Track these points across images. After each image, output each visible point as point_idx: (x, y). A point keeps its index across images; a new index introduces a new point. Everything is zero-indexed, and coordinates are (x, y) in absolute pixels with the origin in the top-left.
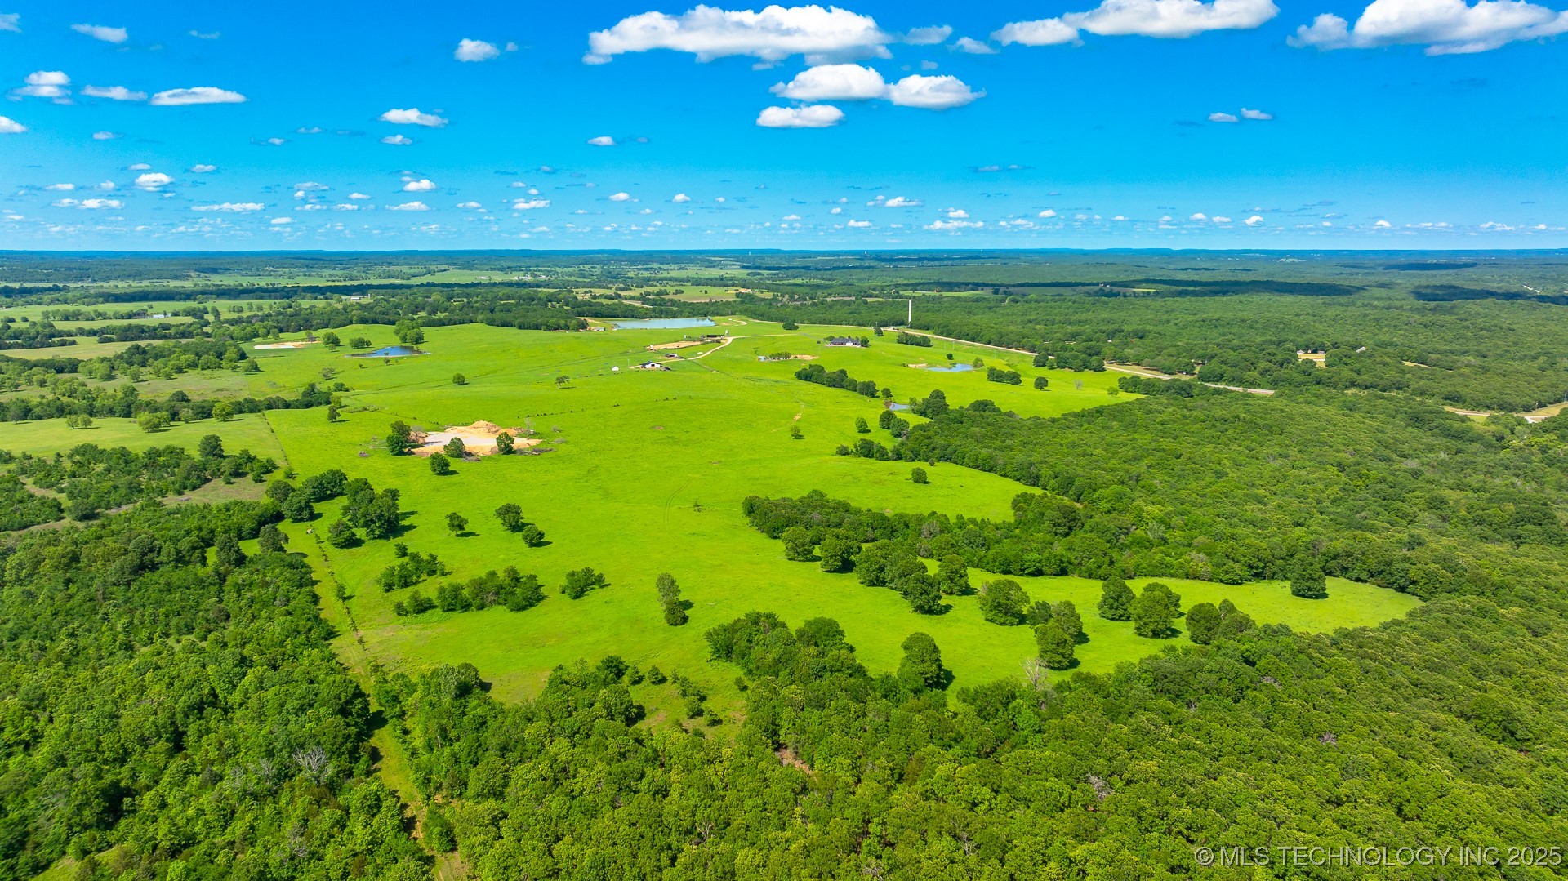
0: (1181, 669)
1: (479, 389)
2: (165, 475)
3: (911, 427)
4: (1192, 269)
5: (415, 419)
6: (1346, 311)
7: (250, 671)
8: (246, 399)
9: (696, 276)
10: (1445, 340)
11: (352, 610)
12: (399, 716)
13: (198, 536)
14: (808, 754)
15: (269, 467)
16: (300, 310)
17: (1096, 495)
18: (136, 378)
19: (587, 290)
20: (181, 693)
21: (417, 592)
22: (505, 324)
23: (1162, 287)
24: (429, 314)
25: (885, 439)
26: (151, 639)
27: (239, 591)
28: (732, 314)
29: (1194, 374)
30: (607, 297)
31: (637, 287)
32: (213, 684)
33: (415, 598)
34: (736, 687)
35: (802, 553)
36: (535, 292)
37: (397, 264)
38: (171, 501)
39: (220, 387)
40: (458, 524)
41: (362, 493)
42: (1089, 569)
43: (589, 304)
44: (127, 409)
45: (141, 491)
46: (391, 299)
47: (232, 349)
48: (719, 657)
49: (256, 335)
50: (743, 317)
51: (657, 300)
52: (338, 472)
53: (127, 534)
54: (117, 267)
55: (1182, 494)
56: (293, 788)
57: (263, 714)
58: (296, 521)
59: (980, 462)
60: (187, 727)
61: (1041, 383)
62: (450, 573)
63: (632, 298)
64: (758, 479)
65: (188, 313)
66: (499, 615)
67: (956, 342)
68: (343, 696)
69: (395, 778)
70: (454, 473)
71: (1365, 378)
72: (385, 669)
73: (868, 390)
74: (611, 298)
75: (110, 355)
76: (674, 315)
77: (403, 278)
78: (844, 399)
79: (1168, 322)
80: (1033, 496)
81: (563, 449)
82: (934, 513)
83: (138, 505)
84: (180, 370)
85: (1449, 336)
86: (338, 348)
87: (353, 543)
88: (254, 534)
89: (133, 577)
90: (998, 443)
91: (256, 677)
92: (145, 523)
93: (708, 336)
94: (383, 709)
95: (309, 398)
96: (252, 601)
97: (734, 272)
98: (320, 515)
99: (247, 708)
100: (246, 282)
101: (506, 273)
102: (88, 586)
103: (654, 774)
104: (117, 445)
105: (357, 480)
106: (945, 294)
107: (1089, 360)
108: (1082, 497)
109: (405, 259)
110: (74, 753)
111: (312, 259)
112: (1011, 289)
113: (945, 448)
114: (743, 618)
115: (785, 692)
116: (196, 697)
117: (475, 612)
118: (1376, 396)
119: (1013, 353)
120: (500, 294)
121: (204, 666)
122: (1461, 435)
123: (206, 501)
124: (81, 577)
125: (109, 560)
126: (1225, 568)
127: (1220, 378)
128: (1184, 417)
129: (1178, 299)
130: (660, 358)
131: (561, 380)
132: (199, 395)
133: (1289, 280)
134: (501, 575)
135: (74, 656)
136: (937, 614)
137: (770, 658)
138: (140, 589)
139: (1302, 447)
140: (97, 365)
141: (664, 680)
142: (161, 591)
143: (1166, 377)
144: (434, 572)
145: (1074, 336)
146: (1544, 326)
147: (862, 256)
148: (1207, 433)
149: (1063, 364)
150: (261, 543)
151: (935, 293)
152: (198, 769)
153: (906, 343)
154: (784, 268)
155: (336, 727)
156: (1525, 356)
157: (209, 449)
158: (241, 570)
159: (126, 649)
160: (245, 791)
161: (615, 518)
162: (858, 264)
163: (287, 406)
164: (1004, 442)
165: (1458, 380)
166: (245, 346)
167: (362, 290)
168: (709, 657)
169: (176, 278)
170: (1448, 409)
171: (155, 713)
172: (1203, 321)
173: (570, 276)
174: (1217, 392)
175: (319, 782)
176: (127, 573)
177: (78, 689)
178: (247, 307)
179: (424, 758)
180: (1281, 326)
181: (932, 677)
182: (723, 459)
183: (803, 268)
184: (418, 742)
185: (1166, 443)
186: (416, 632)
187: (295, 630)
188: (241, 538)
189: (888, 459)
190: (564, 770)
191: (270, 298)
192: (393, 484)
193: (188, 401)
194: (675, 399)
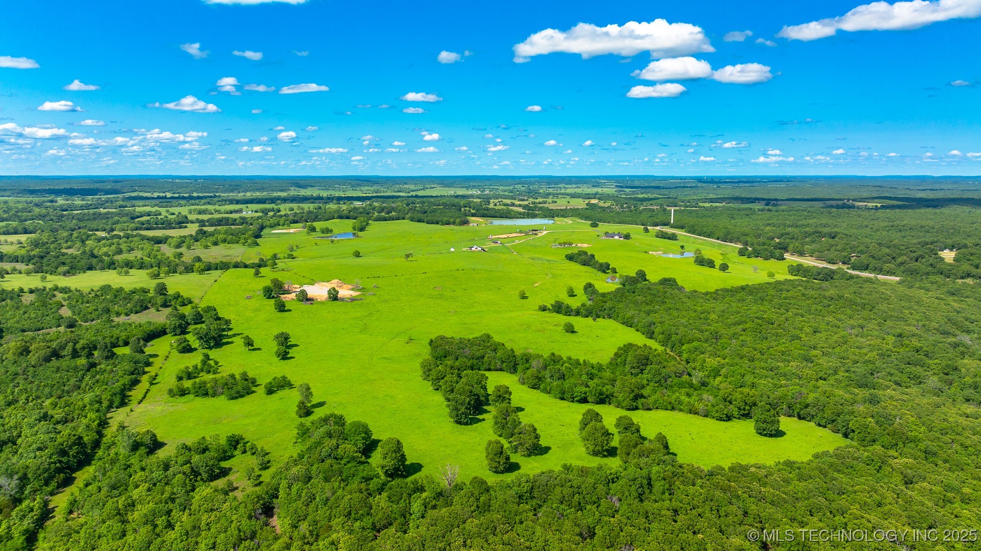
4: (931, 190)
11: (149, 391)
15: (187, 303)
18: (191, 248)
22: (419, 221)
24: (386, 214)
29: (849, 264)
30: (504, 205)
38: (118, 320)
40: (248, 343)
49: (280, 225)
51: (532, 207)
58: (174, 335)
61: (724, 267)
63: (519, 206)
65: (262, 211)
67: (695, 238)
73: (602, 268)
74: (506, 205)
77: (405, 192)
81: (369, 299)
83: (101, 321)
84: (216, 244)
86: (311, 233)
87: (190, 350)
89: (44, 362)
93: (533, 230)
97: (607, 189)
107: (776, 252)
112: (777, 202)
120: (441, 202)
123: (136, 320)
127: (863, 267)
130: (488, 243)
131: (408, 256)
136: (468, 425)
141: (255, 453)
144: (208, 372)
149: (757, 254)
153: (660, 237)
157: (158, 290)
163: (244, 266)
166: (266, 231)
168: (295, 441)
169: (282, 191)
173: (504, 191)
174: (852, 277)
176: (41, 360)
182: (459, 310)
194: (463, 270)
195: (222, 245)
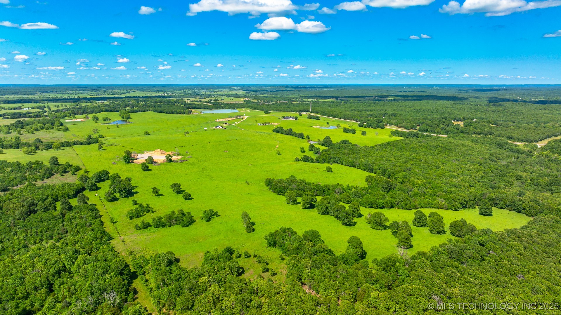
0: (458, 249)
1: (154, 137)
2: (36, 173)
3: (321, 150)
4: (404, 91)
5: (132, 148)
6: (463, 106)
7: (80, 256)
8: (65, 142)
9: (227, 94)
10: (500, 117)
11: (117, 228)
12: (143, 274)
13: (52, 198)
14: (316, 288)
15: (78, 169)
16: (82, 107)
17: (396, 176)
18: (19, 133)
19: (188, 99)
20: (50, 266)
21: (144, 220)
22: (161, 112)
23: (396, 98)
24: (131, 108)
25: (311, 155)
26: (35, 242)
27: (71, 221)
28: (244, 108)
29: (417, 129)
30: (196, 101)
31: (206, 98)
32: (64, 262)
33: (143, 222)
34: (280, 259)
35: (293, 201)
36: (169, 99)
37: (116, 89)
38: (39, 183)
39: (54, 136)
40: (156, 192)
41: (117, 179)
42: (402, 206)
43: (191, 104)
44: (18, 146)
45: (26, 179)
46: (116, 102)
47: (57, 122)
48: (270, 246)
49: (66, 116)
50: (248, 109)
51: (215, 103)
52: (106, 170)
53: (22, 198)
54: (8, 90)
55: (427, 175)
56: (102, 308)
57: (87, 275)
58: (90, 190)
59: (349, 164)
60: (54, 281)
61: (364, 133)
62: (155, 212)
63: (206, 102)
64: (268, 171)
65: (38, 108)
66: (177, 229)
67: (329, 118)
68: (120, 267)
69: (145, 302)
70: (150, 170)
71: (479, 130)
72: (134, 253)
73: (301, 136)
74: (198, 102)
75: (8, 124)
76: (223, 108)
77: (118, 95)
78: (293, 140)
79: (402, 110)
80: (373, 177)
81: (191, 160)
82: (338, 184)
83: (25, 185)
84: (37, 130)
85: (501, 115)
86: (98, 121)
87: (115, 199)
88: (75, 196)
89: (26, 216)
90: (354, 156)
91: (82, 259)
92: (29, 192)
93: (238, 116)
94: (136, 271)
95: (90, 141)
96: (77, 225)
97: (240, 92)
98: (100, 188)
99: (79, 272)
100: (59, 96)
101: (157, 93)
102: (7, 220)
103: (255, 299)
104: (15, 161)
105: (114, 174)
106: (320, 100)
107: (379, 125)
108: (390, 177)
109: (118, 87)
110: (5, 296)
111: (83, 88)
112: (342, 98)
113: (335, 158)
114: (279, 230)
115: (302, 261)
116: (57, 268)
117: (168, 228)
118: (484, 137)
119: (350, 122)
120: (156, 100)
121: (59, 255)
122: (518, 151)
123: (53, 183)
124: (4, 216)
125: (16, 209)
126: (452, 204)
127: (426, 131)
128: (419, 145)
129: (403, 102)
130: (221, 124)
131: (186, 133)
132: (45, 140)
133: (439, 95)
134: (177, 212)
135: (2, 251)
136: (352, 226)
137: (294, 247)
138: (29, 221)
139: (463, 157)
140: (4, 128)
141: (250, 256)
142: (38, 222)
143: (408, 131)
144: (149, 211)
145: (371, 116)
146: (531, 111)
147: (287, 87)
148: (429, 151)
149: (369, 126)
150: (78, 201)
151: (315, 100)
152: (60, 299)
153: (311, 118)
154: (259, 91)
155: (119, 281)
156: (528, 122)
157: (53, 162)
158: (71, 212)
159: (25, 247)
160: (82, 310)
161: (216, 187)
162: (285, 89)
163: (81, 144)
164: (356, 155)
165: (510, 131)
166: (62, 121)
167: (104, 99)
168: (267, 246)
169: (32, 94)
170: (509, 142)
171: (40, 276)
172: (415, 110)
173: (181, 93)
174: (427, 136)
175: (114, 305)
176: (24, 214)
177: (5, 266)
178: (61, 106)
179: (156, 293)
180: (442, 112)
181: (360, 254)
182: (253, 163)
183: (265, 91)
184: (153, 285)
185: (415, 155)
186: (145, 237)
187: (96, 238)
188: (69, 198)
189: (314, 163)
190: (218, 298)
191: (69, 102)
192: (128, 175)
193: (41, 142)
194: (231, 140)
195: (41, 130)
